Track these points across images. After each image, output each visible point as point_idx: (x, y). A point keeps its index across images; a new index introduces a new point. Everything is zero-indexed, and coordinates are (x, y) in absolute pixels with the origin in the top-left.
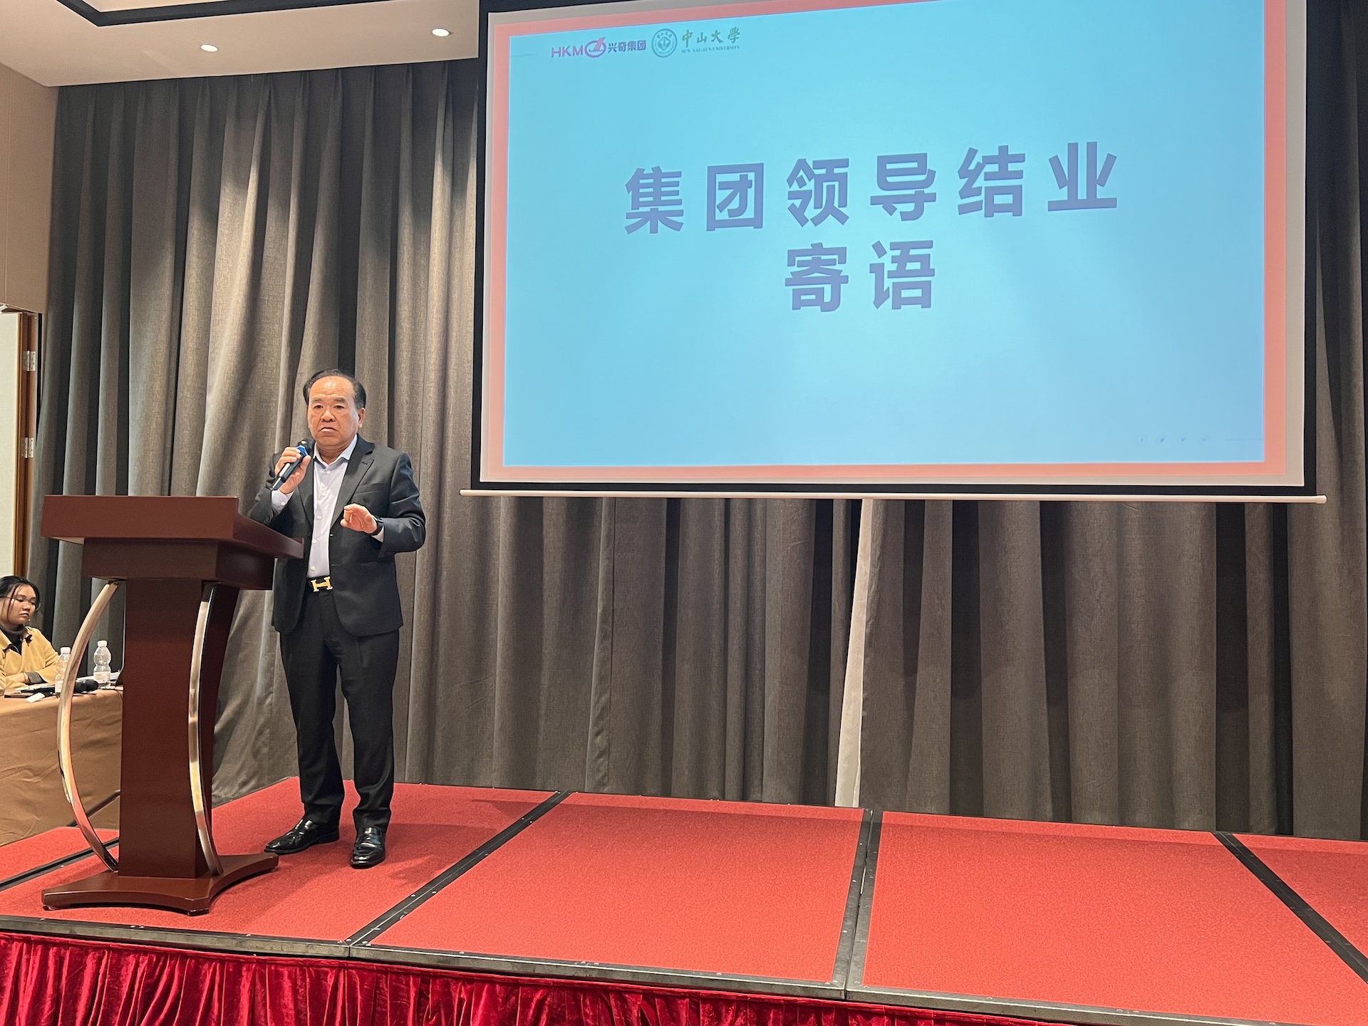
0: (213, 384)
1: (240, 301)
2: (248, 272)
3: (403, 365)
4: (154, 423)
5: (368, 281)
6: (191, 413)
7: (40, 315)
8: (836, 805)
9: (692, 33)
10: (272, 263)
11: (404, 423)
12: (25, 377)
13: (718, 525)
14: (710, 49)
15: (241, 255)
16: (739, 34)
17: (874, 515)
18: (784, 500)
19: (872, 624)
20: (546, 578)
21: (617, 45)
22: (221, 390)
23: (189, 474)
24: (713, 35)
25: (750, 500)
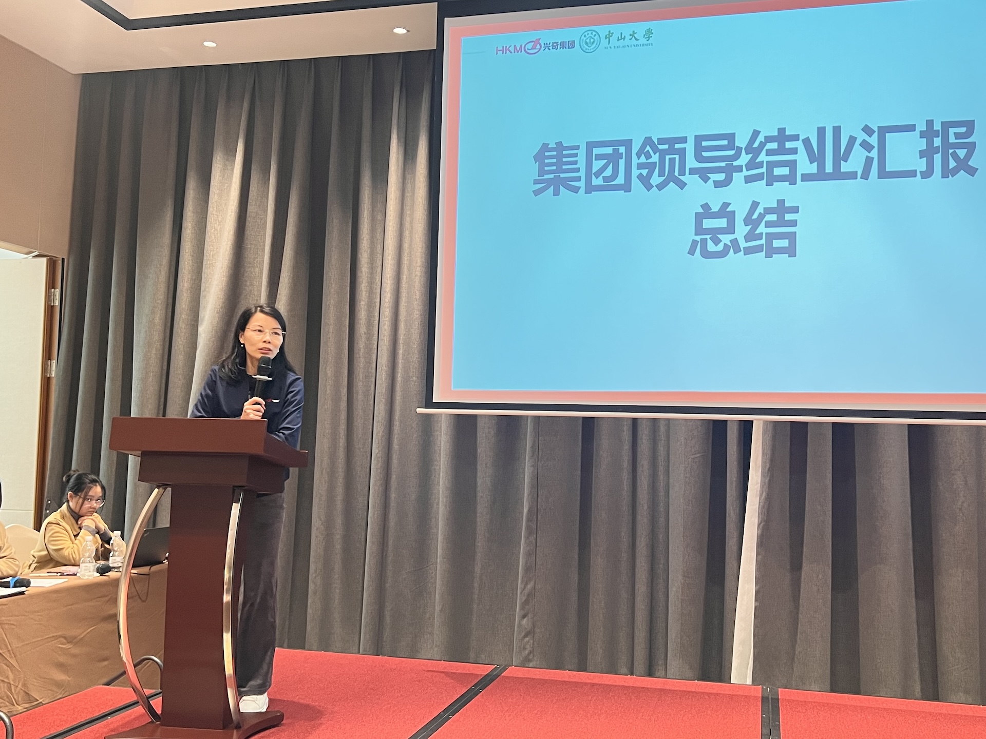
0: (204, 316)
1: (228, 249)
2: (236, 225)
3: (362, 303)
4: (154, 350)
5: (335, 233)
6: (185, 341)
7: (63, 259)
8: (732, 682)
9: (613, 33)
10: (254, 218)
11: (362, 350)
12: (49, 310)
13: (627, 439)
14: (628, 46)
15: (229, 211)
16: (652, 33)
17: (764, 433)
18: (686, 420)
19: (763, 527)
20: (479, 482)
21: (551, 45)
22: (212, 322)
23: (182, 391)
24: (630, 35)
25: (655, 420)
